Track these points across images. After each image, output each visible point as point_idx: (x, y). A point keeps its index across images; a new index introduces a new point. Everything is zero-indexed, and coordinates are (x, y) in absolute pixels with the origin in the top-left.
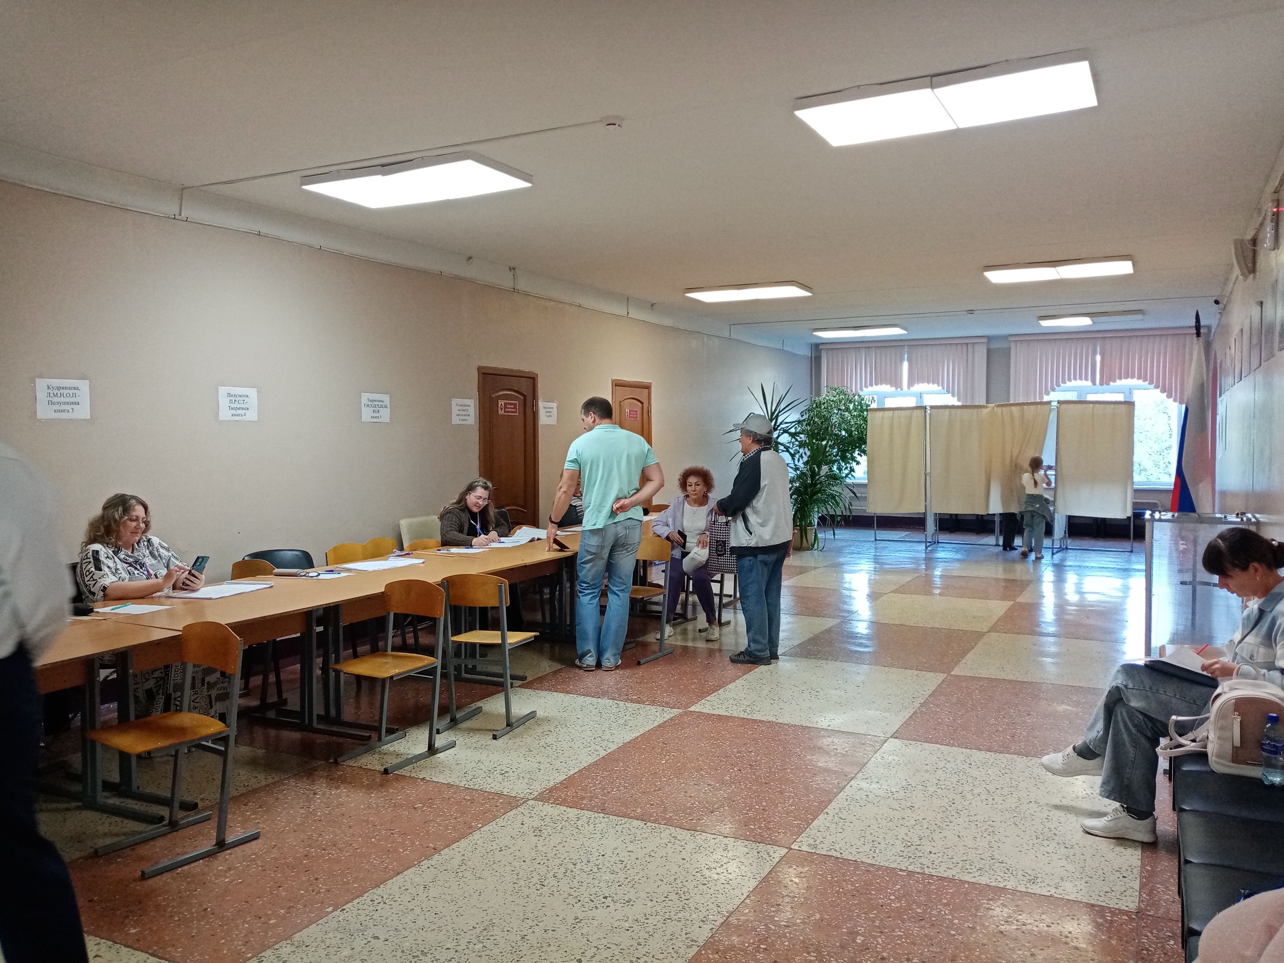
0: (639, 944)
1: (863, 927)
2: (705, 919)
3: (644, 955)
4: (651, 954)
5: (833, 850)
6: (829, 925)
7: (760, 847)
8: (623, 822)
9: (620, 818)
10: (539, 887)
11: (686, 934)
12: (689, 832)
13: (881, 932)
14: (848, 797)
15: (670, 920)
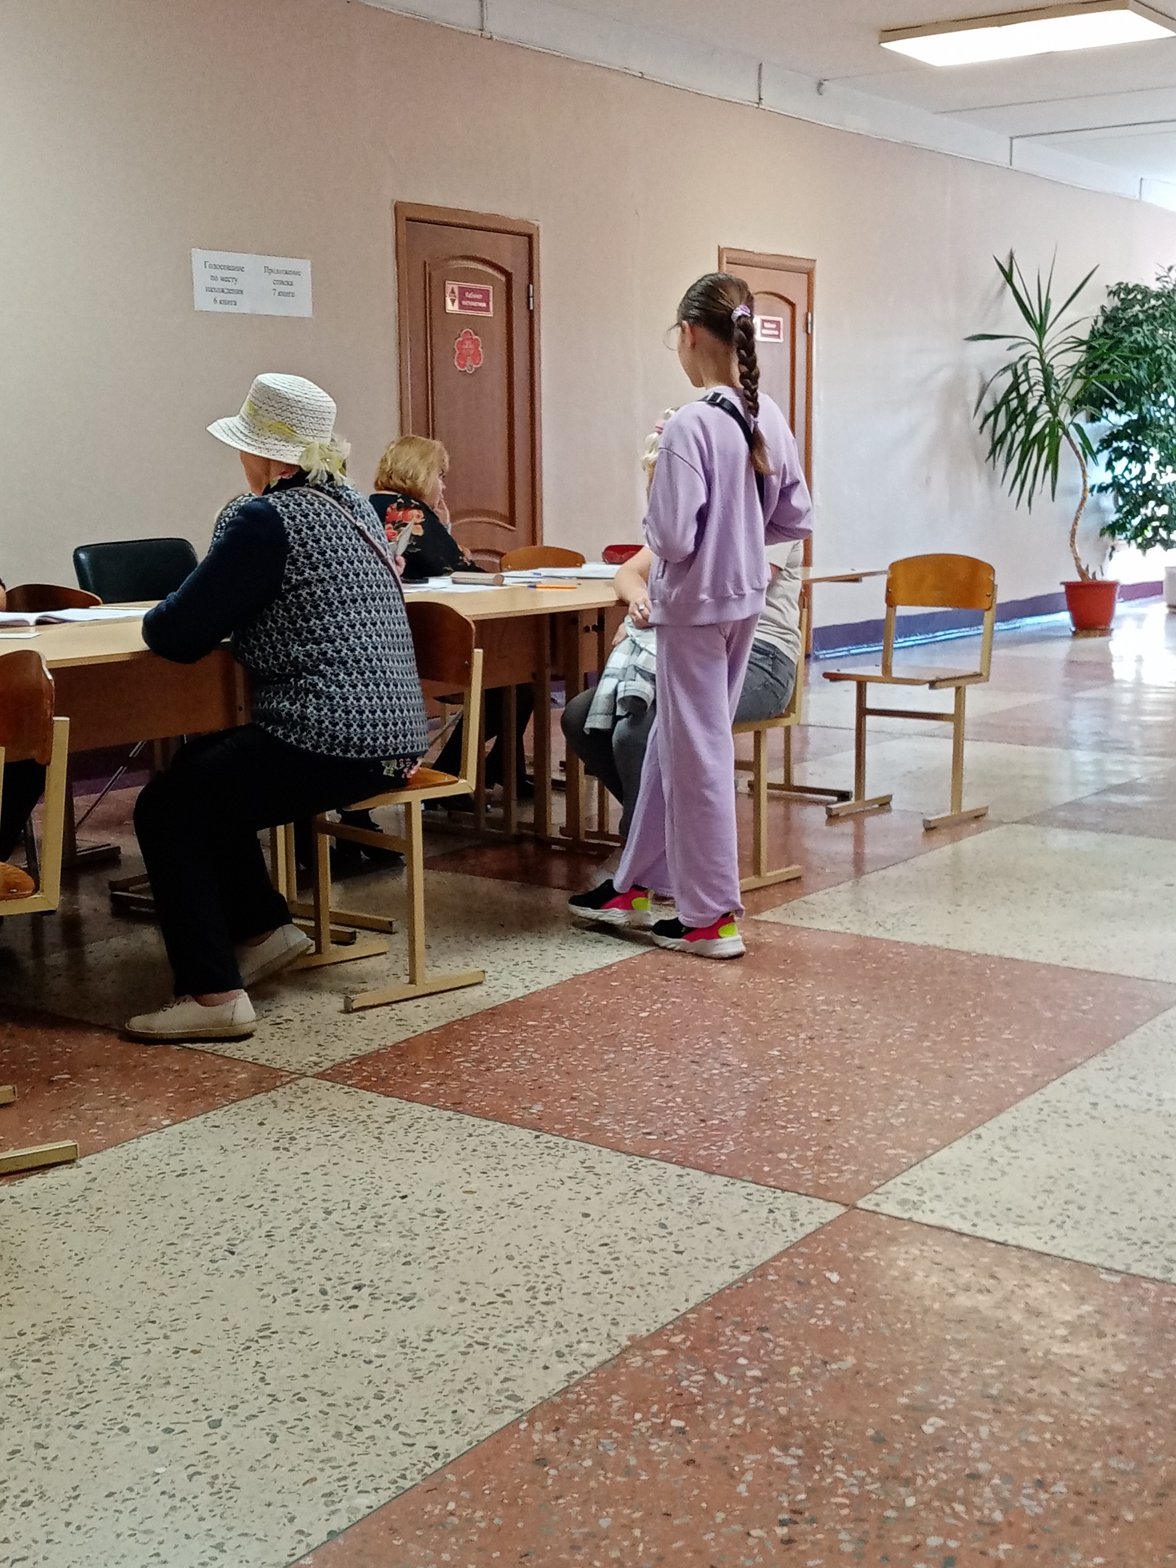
0: (379, 1397)
1: (952, 1395)
2: (566, 1351)
3: (378, 1422)
4: (394, 1422)
5: (957, 1217)
6: (869, 1385)
7: (780, 1200)
8: (489, 1130)
9: (485, 1122)
10: (219, 1253)
11: (506, 1380)
12: (629, 1158)
13: (996, 1411)
14: (1045, 1106)
15: (482, 1347)
